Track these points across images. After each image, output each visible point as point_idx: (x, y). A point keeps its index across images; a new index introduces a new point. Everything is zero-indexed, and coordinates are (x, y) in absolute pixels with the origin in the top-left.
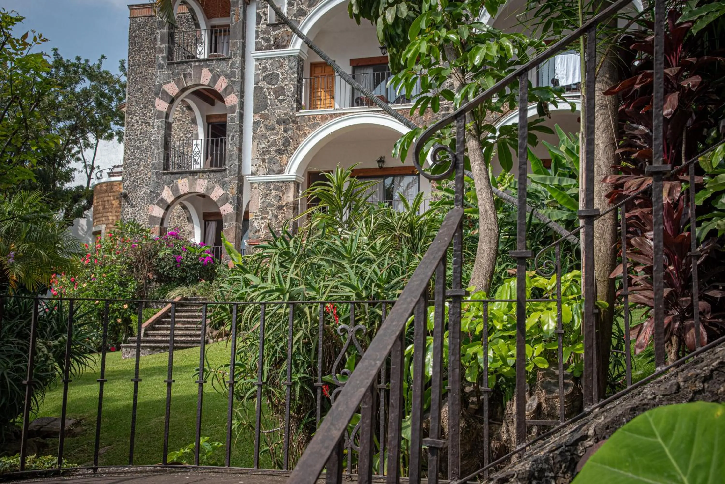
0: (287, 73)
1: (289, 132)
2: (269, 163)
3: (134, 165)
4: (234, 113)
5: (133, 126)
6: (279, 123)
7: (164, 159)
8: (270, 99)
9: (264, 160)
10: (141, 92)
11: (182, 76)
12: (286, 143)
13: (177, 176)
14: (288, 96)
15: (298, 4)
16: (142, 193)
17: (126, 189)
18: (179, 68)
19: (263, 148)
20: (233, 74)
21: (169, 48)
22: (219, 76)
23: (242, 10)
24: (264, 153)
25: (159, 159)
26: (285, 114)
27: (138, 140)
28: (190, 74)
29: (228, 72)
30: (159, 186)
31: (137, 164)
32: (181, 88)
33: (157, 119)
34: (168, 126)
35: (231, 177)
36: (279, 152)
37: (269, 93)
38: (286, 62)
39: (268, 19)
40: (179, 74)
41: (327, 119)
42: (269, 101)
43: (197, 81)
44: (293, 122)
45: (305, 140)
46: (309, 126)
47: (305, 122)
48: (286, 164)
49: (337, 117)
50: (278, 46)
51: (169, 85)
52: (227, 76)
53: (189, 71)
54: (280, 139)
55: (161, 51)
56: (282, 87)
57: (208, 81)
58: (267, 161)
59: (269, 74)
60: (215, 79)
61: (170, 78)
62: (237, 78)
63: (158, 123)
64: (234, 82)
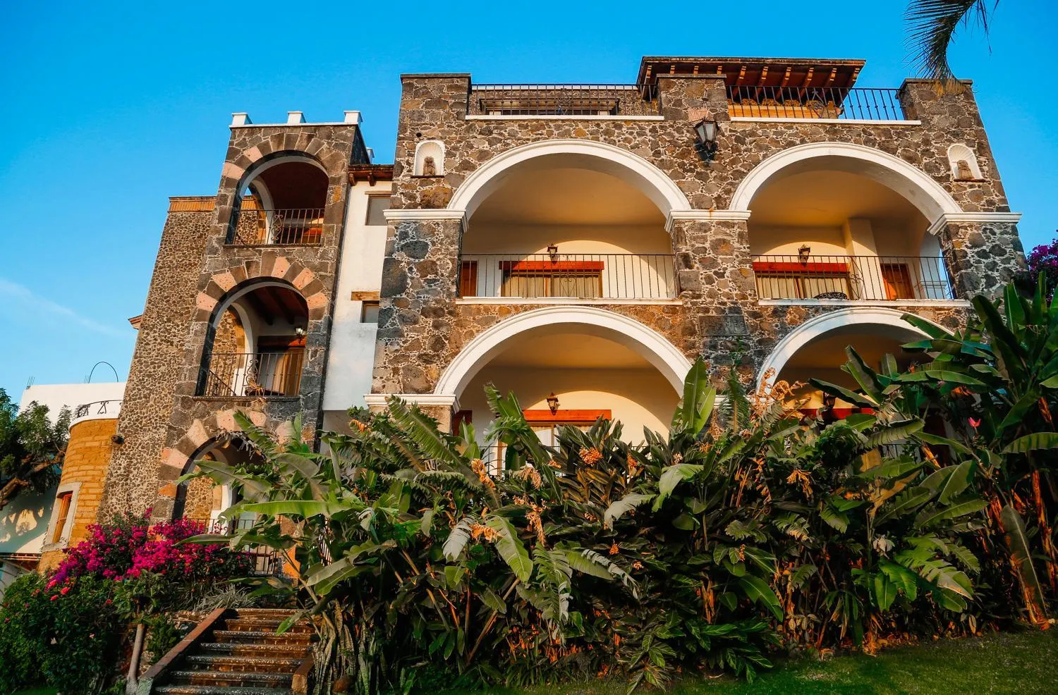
0: (441, 244)
1: (444, 329)
2: (405, 375)
3: (140, 398)
4: (320, 318)
5: (148, 344)
6: (425, 313)
7: (198, 379)
8: (412, 278)
9: (396, 371)
10: (168, 301)
11: (244, 265)
12: (438, 344)
13: (217, 404)
14: (442, 275)
15: (461, 155)
16: (146, 438)
17: (123, 431)
18: (241, 254)
19: (397, 351)
20: (323, 267)
21: (229, 229)
22: (302, 268)
23: (345, 189)
24: (396, 360)
25: (191, 378)
26: (437, 302)
27: (152, 363)
28: (258, 263)
29: (316, 263)
30: (185, 419)
31: (145, 397)
32: (240, 281)
33: (196, 320)
34: (211, 334)
35: (306, 411)
36: (426, 359)
37: (411, 269)
38: (441, 229)
39: (414, 171)
40: (239, 262)
41: (509, 312)
42: (409, 281)
43: (267, 271)
44: (451, 313)
45: (472, 343)
46: (478, 322)
47: (471, 315)
48: (438, 379)
49: (526, 310)
50: (428, 205)
51: (221, 276)
52: (314, 269)
53: (255, 259)
54: (426, 338)
55: (218, 232)
56: (434, 263)
57: (284, 273)
58: (401, 372)
59: (412, 243)
60: (294, 271)
61: (225, 265)
62: (329, 273)
63: (196, 326)
64: (322, 277)
